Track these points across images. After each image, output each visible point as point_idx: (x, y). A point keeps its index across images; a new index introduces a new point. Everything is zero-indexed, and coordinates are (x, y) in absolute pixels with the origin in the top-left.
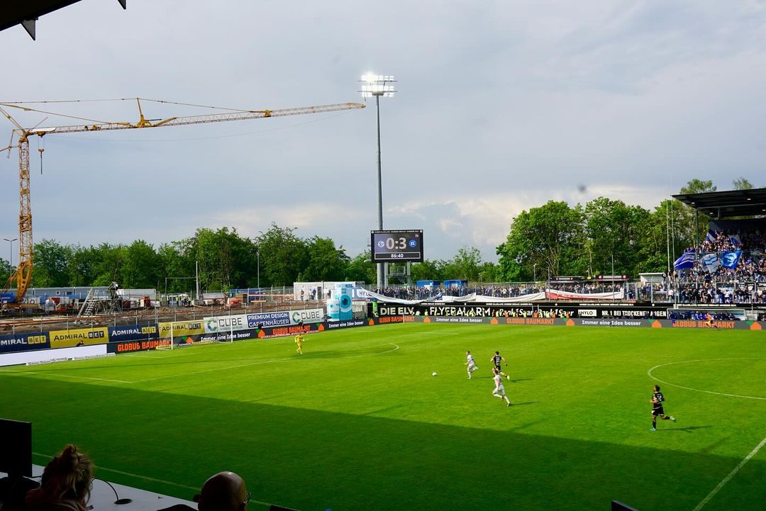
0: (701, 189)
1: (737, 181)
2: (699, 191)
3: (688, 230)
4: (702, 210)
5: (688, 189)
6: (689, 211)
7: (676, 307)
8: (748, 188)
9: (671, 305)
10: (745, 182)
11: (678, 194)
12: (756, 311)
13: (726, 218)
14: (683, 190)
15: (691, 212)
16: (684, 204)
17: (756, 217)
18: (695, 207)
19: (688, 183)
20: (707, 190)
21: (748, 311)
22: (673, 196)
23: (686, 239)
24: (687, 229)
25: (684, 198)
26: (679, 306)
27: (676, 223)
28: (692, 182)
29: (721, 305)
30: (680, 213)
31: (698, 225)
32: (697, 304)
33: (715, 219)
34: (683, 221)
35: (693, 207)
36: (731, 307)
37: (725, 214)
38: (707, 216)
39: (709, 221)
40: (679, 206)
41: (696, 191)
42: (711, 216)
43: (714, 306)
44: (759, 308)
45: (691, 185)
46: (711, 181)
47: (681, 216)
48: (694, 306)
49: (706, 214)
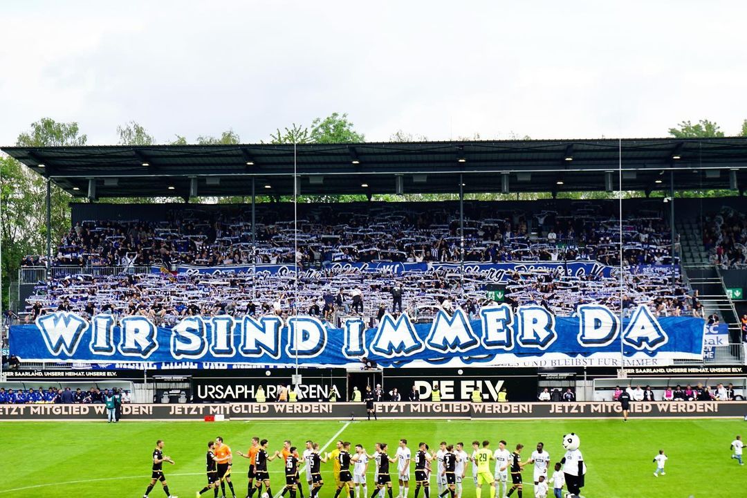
0: (58, 138)
1: (124, 128)
2: (53, 142)
3: (32, 221)
4: (59, 182)
5: (32, 138)
6: (33, 182)
7: (2, 378)
8: (145, 142)
10: (139, 131)
11: (13, 145)
12: (151, 385)
13: (102, 200)
14: (22, 138)
15: (38, 183)
16: (24, 167)
17: (159, 200)
18: (46, 173)
19: (33, 125)
20: (70, 142)
21: (138, 385)
22: (3, 149)
23: (26, 239)
24: (28, 218)
25: (24, 154)
26: (7, 377)
27: (8, 205)
28: (40, 124)
29: (90, 374)
30: (15, 186)
31: (49, 210)
32: (43, 371)
33: (83, 201)
34: (22, 201)
35: (42, 174)
36: (106, 376)
37: (101, 191)
38: (67, 194)
39: (71, 204)
40: (15, 169)
41: (46, 141)
42: (76, 195)
43: (76, 376)
44: (157, 377)
45: (38, 129)
46: (75, 124)
47: (17, 191)
48: (37, 376)
49: (65, 189)
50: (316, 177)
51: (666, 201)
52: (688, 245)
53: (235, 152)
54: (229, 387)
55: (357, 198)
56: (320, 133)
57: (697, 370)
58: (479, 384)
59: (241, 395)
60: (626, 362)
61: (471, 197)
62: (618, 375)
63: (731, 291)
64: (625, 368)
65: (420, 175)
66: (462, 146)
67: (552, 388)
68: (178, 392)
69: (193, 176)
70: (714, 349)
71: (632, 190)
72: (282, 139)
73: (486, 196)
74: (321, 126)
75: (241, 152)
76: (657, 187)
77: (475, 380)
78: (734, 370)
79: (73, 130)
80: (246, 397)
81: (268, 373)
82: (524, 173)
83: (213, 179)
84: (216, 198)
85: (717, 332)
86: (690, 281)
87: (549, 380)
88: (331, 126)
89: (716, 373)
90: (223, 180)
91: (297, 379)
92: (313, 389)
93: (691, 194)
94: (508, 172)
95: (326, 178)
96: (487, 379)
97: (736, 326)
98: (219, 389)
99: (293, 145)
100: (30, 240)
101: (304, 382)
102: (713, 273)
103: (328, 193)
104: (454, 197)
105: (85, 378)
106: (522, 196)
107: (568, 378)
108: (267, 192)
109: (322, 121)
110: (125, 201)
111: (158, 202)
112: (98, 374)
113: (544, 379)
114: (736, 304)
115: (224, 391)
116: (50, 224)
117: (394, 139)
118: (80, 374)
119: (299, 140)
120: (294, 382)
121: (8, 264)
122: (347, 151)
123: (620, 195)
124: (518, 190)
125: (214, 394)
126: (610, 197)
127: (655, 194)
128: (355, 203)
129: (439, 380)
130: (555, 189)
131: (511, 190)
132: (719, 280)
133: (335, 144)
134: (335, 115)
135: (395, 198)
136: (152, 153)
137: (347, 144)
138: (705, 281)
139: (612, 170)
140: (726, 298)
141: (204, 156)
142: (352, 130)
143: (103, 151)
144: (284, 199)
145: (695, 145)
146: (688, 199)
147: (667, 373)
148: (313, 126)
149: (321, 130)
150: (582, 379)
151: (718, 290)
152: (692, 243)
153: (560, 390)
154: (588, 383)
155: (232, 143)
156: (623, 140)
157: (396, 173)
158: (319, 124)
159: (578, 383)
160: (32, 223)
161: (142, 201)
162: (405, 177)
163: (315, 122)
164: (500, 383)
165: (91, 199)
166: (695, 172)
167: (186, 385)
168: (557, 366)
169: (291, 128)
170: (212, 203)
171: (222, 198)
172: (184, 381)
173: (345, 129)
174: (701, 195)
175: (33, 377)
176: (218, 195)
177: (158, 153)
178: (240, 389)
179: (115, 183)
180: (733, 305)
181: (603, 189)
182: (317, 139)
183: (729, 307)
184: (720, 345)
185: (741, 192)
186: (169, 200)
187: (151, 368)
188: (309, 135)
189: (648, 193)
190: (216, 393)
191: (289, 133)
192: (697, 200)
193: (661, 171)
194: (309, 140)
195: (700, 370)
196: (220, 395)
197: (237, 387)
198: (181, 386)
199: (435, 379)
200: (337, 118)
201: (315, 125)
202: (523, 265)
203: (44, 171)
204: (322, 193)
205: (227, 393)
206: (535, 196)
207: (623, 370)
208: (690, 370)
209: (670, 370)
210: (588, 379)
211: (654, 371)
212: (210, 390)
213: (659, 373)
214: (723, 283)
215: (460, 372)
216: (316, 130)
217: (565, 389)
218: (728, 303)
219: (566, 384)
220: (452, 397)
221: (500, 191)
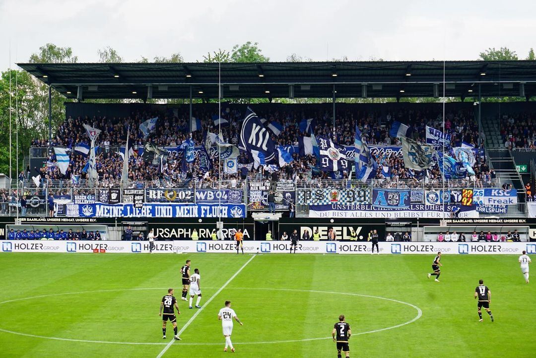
0: (58, 58)
1: (103, 51)
2: (54, 61)
3: (38, 115)
4: (57, 88)
5: (40, 57)
6: (39, 87)
7: (18, 222)
8: (116, 61)
9: (12, 220)
10: (113, 53)
11: (27, 62)
12: (120, 228)
13: (86, 101)
14: (33, 57)
15: (43, 89)
16: (33, 78)
17: (126, 101)
18: (48, 82)
19: (40, 48)
20: (66, 60)
21: (111, 228)
22: (19, 65)
23: (35, 127)
24: (36, 112)
25: (33, 68)
26: (22, 221)
27: (22, 103)
28: (46, 47)
29: (78, 220)
30: (27, 90)
31: (51, 108)
32: (46, 218)
33: (74, 101)
34: (32, 101)
35: (46, 82)
36: (89, 222)
37: (86, 94)
38: (63, 96)
39: (65, 103)
40: (27, 80)
41: (50, 59)
42: (69, 97)
43: (68, 222)
44: (124, 223)
45: (44, 51)
46: (70, 49)
47: (28, 94)
48: (42, 221)
49: (62, 93)
50: (234, 86)
51: (475, 104)
52: (490, 135)
53: (178, 68)
54: (174, 230)
55: (262, 100)
56: (238, 56)
57: (495, 221)
58: (345, 229)
59: (182, 235)
60: (446, 215)
61: (341, 100)
62: (441, 224)
63: (519, 167)
64: (445, 219)
65: (306, 85)
66: (335, 65)
67: (395, 232)
68: (139, 233)
69: (150, 84)
70: (507, 206)
71: (452, 96)
72: (211, 60)
73: (352, 100)
74: (239, 50)
75: (182, 68)
76: (469, 95)
77: (342, 226)
78: (520, 221)
79: (69, 53)
80: (185, 237)
81: (200, 220)
82: (378, 85)
83: (163, 87)
84: (166, 100)
85: (509, 195)
86: (491, 160)
87: (393, 227)
88: (246, 51)
89: (508, 223)
90: (170, 87)
91: (220, 225)
92: (231, 231)
93: (493, 99)
94: (366, 83)
95: (241, 87)
96: (351, 226)
97: (523, 191)
98: (167, 231)
99: (218, 64)
100: (38, 128)
101: (225, 227)
102: (507, 154)
103: (242, 97)
104: (329, 100)
105: (75, 223)
106: (377, 100)
107: (406, 226)
108: (200, 96)
109: (239, 48)
110: (103, 101)
111: (125, 102)
112: (83, 220)
113: (389, 226)
114: (522, 175)
115: (170, 232)
116: (51, 118)
117: (290, 60)
118: (71, 220)
119: (223, 60)
120: (218, 227)
121: (22, 144)
122: (255, 68)
123: (444, 100)
124: (373, 96)
125: (163, 235)
126: (437, 102)
127: (468, 99)
128: (261, 104)
129: (318, 226)
130: (399, 96)
131: (369, 96)
132: (511, 159)
133: (247, 63)
134: (249, 43)
135: (289, 101)
136: (121, 68)
137: (256, 63)
138: (501, 160)
139: (438, 83)
140: (516, 172)
141: (157, 71)
142: (260, 54)
143: (87, 67)
144: (213, 101)
145: (496, 66)
146: (491, 104)
147: (474, 223)
148: (233, 51)
149: (238, 53)
150: (416, 226)
151: (510, 166)
152: (493, 133)
153: (401, 234)
154: (420, 229)
155: (178, 62)
156: (446, 62)
157: (289, 84)
158: (237, 49)
159: (413, 229)
160: (38, 116)
161: (114, 101)
162: (295, 86)
163: (235, 48)
164: (359, 229)
165: (79, 100)
166: (495, 84)
167: (144, 228)
168: (399, 217)
169: (218, 52)
170: (163, 103)
171: (170, 100)
172: (143, 226)
173: (255, 53)
174: (500, 100)
175: (39, 222)
176: (167, 97)
177: (125, 68)
178: (181, 231)
179: (95, 89)
180: (521, 176)
181: (432, 96)
182: (236, 59)
183: (518, 178)
184: (511, 204)
185: (527, 99)
186: (134, 101)
187: (120, 216)
188: (230, 57)
189: (463, 99)
190: (164, 233)
191: (216, 55)
192: (497, 103)
193: (472, 83)
194: (230, 60)
195: (497, 221)
196: (167, 235)
197: (179, 230)
198: (140, 228)
199: (315, 226)
200: (251, 46)
201: (234, 50)
202: (376, 148)
203: (47, 80)
204: (239, 97)
205: (172, 234)
206: (385, 100)
207: (444, 221)
208: (490, 221)
209: (476, 221)
210: (420, 226)
211: (466, 221)
212: (161, 231)
213: (469, 223)
214: (514, 161)
215: (332, 221)
216: (235, 53)
217: (404, 233)
218: (517, 175)
219: (404, 229)
220: (326, 238)
221: (361, 96)
